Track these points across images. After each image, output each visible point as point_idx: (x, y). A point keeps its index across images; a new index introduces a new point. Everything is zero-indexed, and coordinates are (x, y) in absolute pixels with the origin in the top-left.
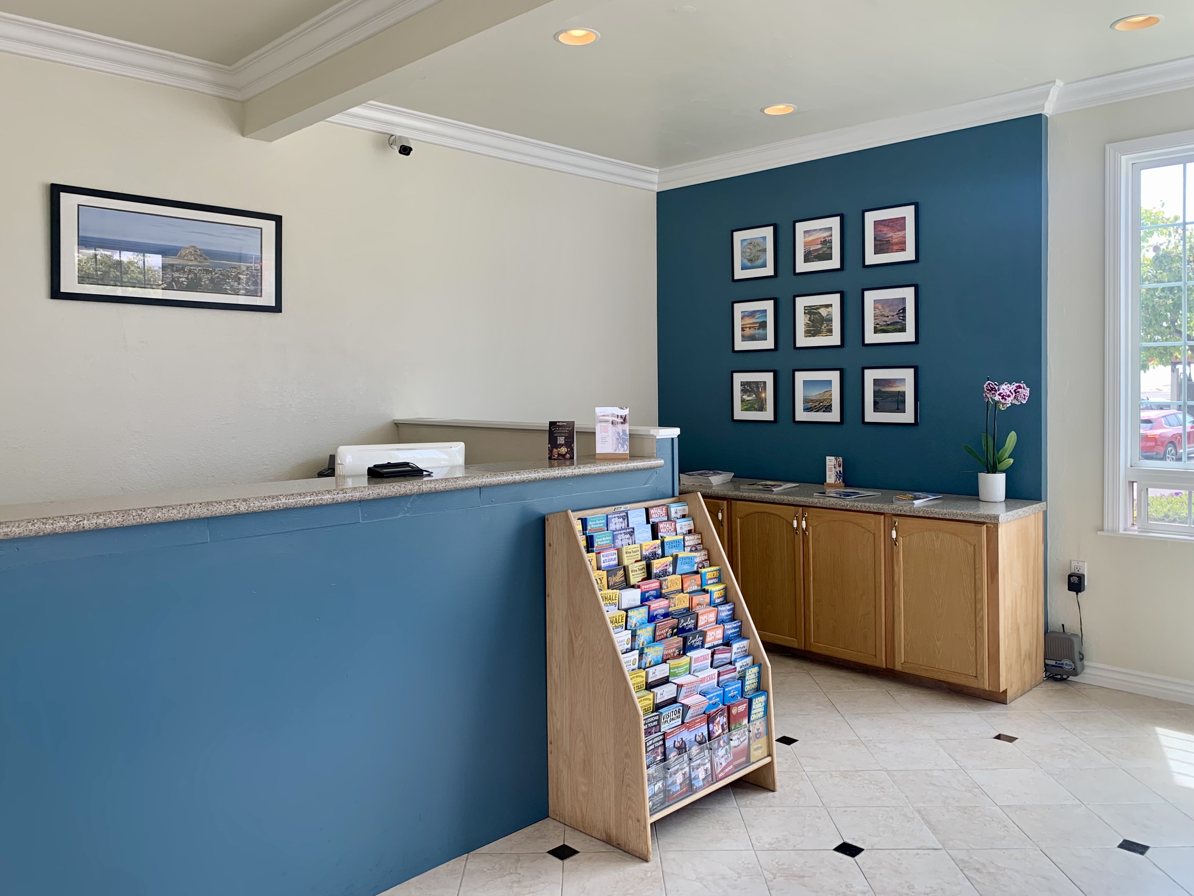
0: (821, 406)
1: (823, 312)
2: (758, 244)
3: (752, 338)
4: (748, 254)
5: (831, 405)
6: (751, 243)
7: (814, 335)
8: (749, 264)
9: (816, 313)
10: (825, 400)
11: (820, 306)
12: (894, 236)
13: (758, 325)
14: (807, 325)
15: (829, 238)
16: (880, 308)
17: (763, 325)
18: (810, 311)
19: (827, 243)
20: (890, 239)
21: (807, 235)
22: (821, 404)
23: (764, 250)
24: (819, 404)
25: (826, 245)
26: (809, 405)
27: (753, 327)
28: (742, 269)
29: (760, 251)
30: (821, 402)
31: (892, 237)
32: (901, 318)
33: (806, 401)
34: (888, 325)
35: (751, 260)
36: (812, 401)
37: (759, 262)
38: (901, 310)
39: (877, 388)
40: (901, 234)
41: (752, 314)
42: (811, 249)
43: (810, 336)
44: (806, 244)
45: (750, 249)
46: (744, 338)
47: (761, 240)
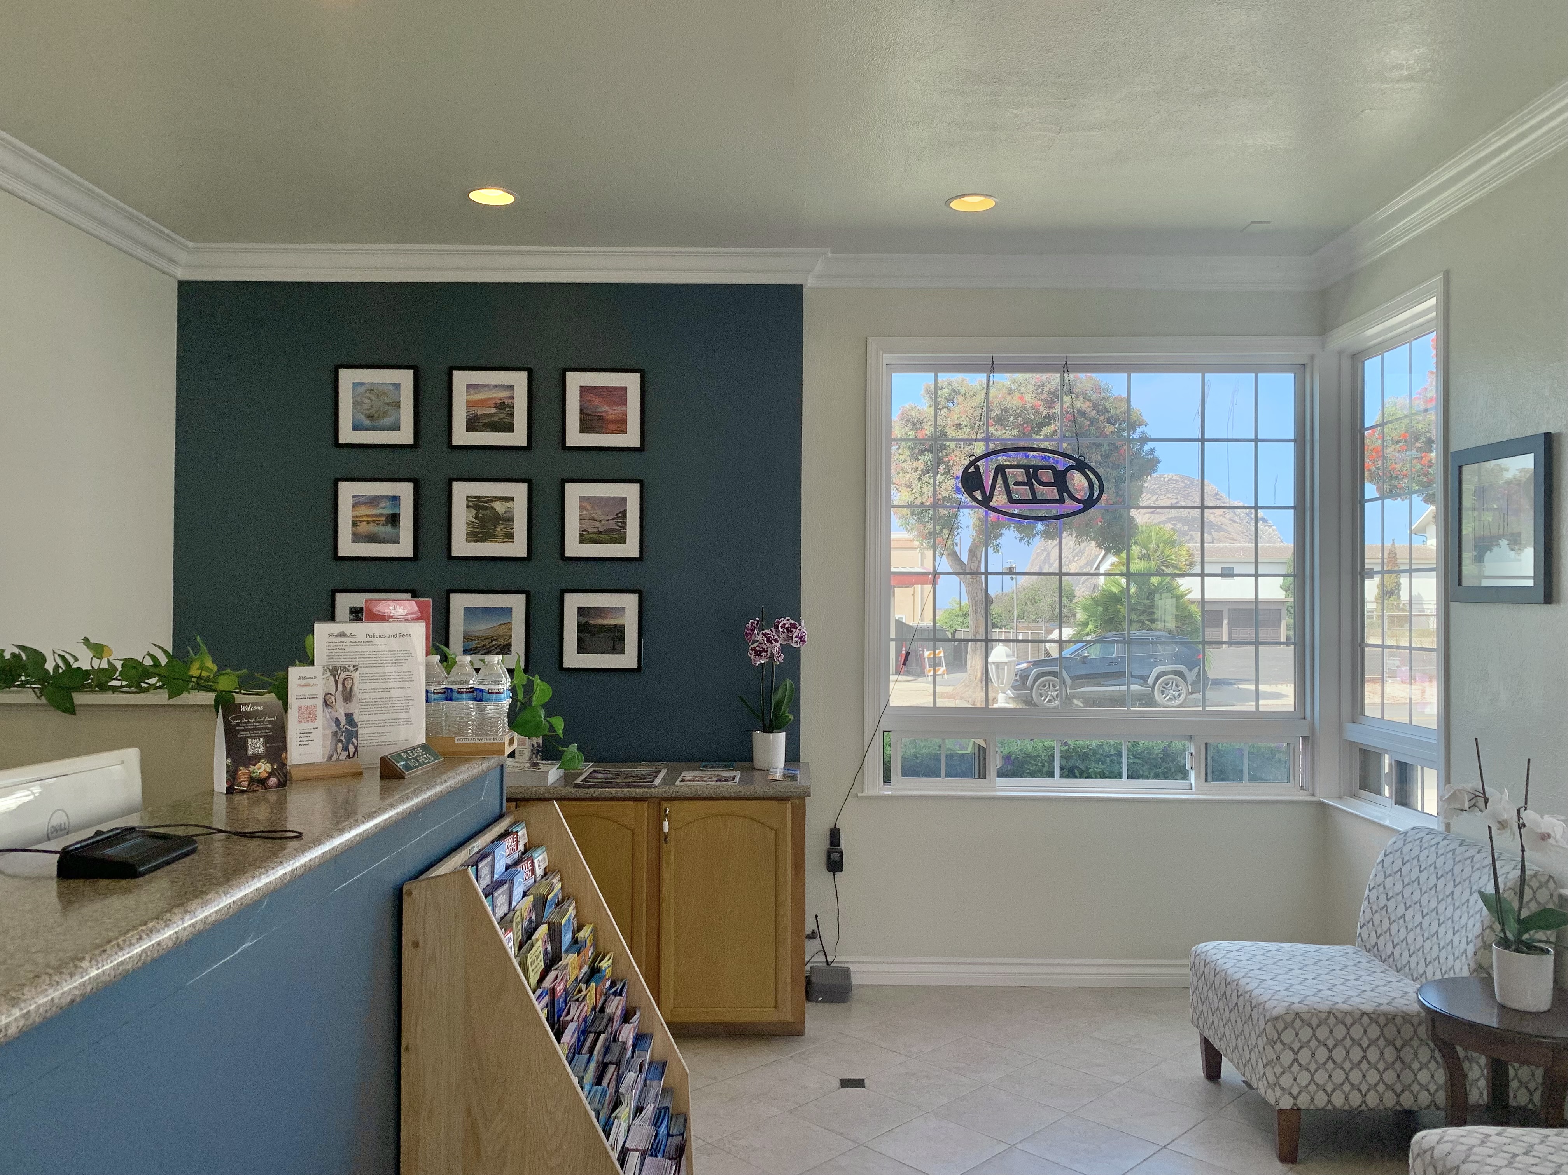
0: (493, 646)
1: (500, 507)
2: (385, 393)
3: (373, 539)
4: (365, 407)
5: (510, 645)
6: (373, 390)
7: (483, 540)
8: (368, 423)
9: (486, 508)
10: (499, 637)
11: (495, 497)
12: (611, 411)
13: (384, 519)
14: (471, 524)
15: (510, 401)
16: (589, 508)
17: (394, 519)
18: (476, 504)
19: (506, 407)
20: (604, 414)
21: (472, 391)
22: (494, 643)
23: (397, 405)
24: (491, 642)
25: (504, 410)
26: (474, 644)
27: (374, 521)
28: (354, 428)
29: (388, 404)
30: (494, 640)
31: (606, 411)
32: (620, 524)
33: (467, 638)
34: (601, 533)
35: (371, 417)
36: (478, 638)
37: (386, 421)
38: (620, 512)
39: (584, 620)
40: (620, 409)
41: (373, 501)
42: (479, 413)
43: (476, 541)
44: (470, 404)
45: (370, 399)
46: (357, 538)
47: (391, 388)
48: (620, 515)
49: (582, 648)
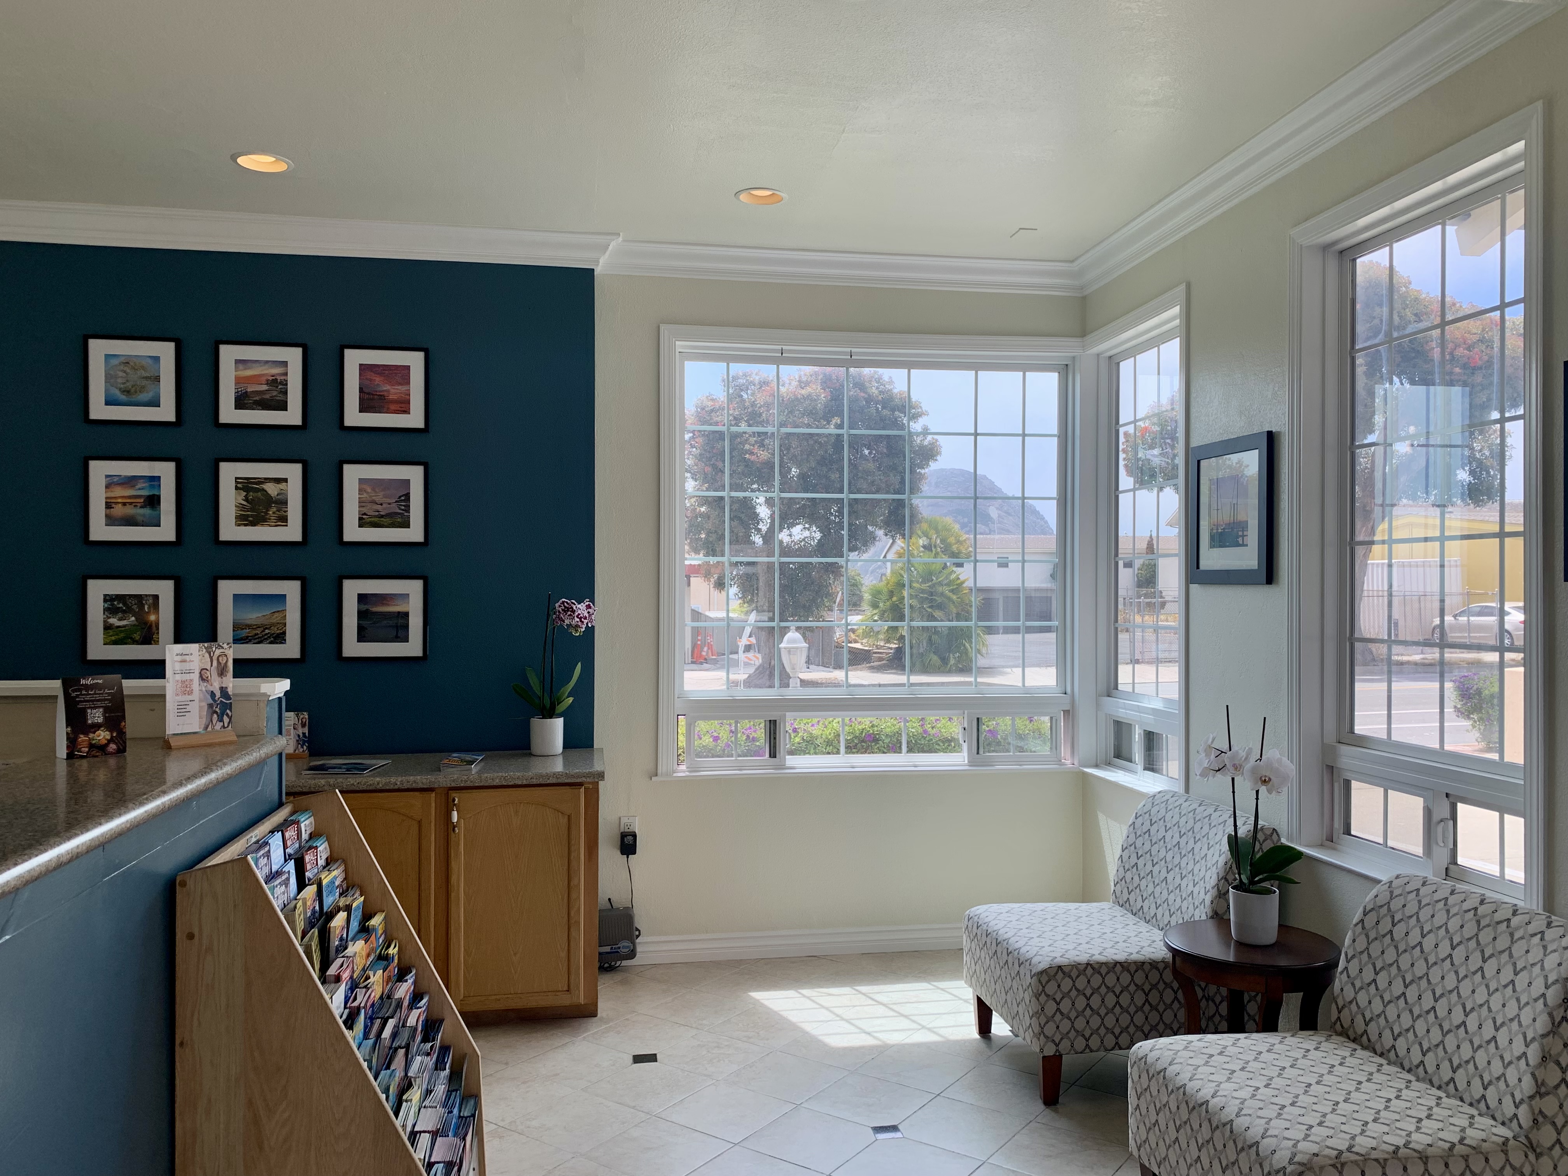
0: (266, 634)
1: (272, 489)
2: (143, 368)
3: (130, 521)
4: (120, 380)
5: (284, 633)
6: (128, 363)
8: (123, 397)
9: (258, 490)
10: (273, 625)
11: (266, 479)
12: (393, 391)
13: (142, 500)
14: (240, 507)
15: (282, 378)
16: (369, 490)
17: (153, 501)
18: (245, 485)
19: (279, 385)
20: (385, 394)
21: (241, 366)
22: (267, 631)
23: (157, 379)
24: (263, 631)
25: (277, 387)
26: (245, 633)
27: (131, 503)
28: (107, 403)
29: (146, 378)
30: (266, 628)
31: (388, 391)
32: (403, 507)
33: (237, 627)
34: (382, 516)
35: (127, 392)
36: (249, 626)
37: (144, 397)
38: (402, 496)
39: (364, 607)
40: (402, 388)
41: (131, 481)
42: (249, 390)
44: (238, 380)
45: (125, 372)
46: (111, 521)
47: (150, 361)
48: (403, 498)
49: (363, 636)
